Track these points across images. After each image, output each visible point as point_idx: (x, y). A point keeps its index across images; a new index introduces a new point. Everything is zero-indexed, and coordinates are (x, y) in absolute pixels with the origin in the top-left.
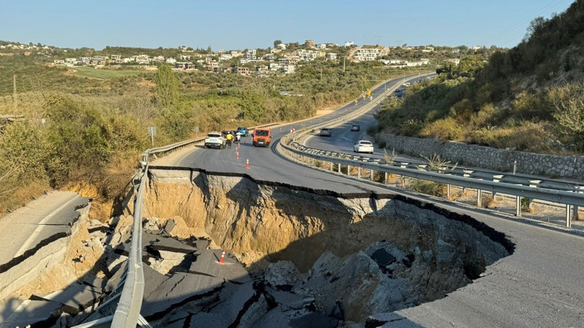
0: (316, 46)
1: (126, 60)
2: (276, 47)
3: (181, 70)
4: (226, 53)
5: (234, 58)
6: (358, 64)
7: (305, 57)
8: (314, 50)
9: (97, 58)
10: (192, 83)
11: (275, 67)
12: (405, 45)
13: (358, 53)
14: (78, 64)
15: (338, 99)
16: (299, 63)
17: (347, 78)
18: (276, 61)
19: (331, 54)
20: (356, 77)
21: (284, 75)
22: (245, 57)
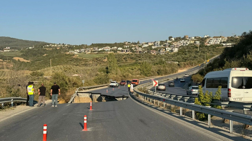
0: (190, 38)
1: (100, 50)
2: (170, 39)
3: (124, 53)
4: (146, 44)
5: (149, 46)
6: (209, 46)
7: (184, 44)
8: (188, 40)
9: (87, 49)
10: (128, 59)
11: (168, 49)
12: (235, 36)
13: (211, 41)
14: (79, 52)
15: (191, 64)
16: (180, 47)
17: (199, 54)
18: (169, 46)
19: (197, 41)
20: (204, 53)
21: (172, 53)
22: (154, 45)
